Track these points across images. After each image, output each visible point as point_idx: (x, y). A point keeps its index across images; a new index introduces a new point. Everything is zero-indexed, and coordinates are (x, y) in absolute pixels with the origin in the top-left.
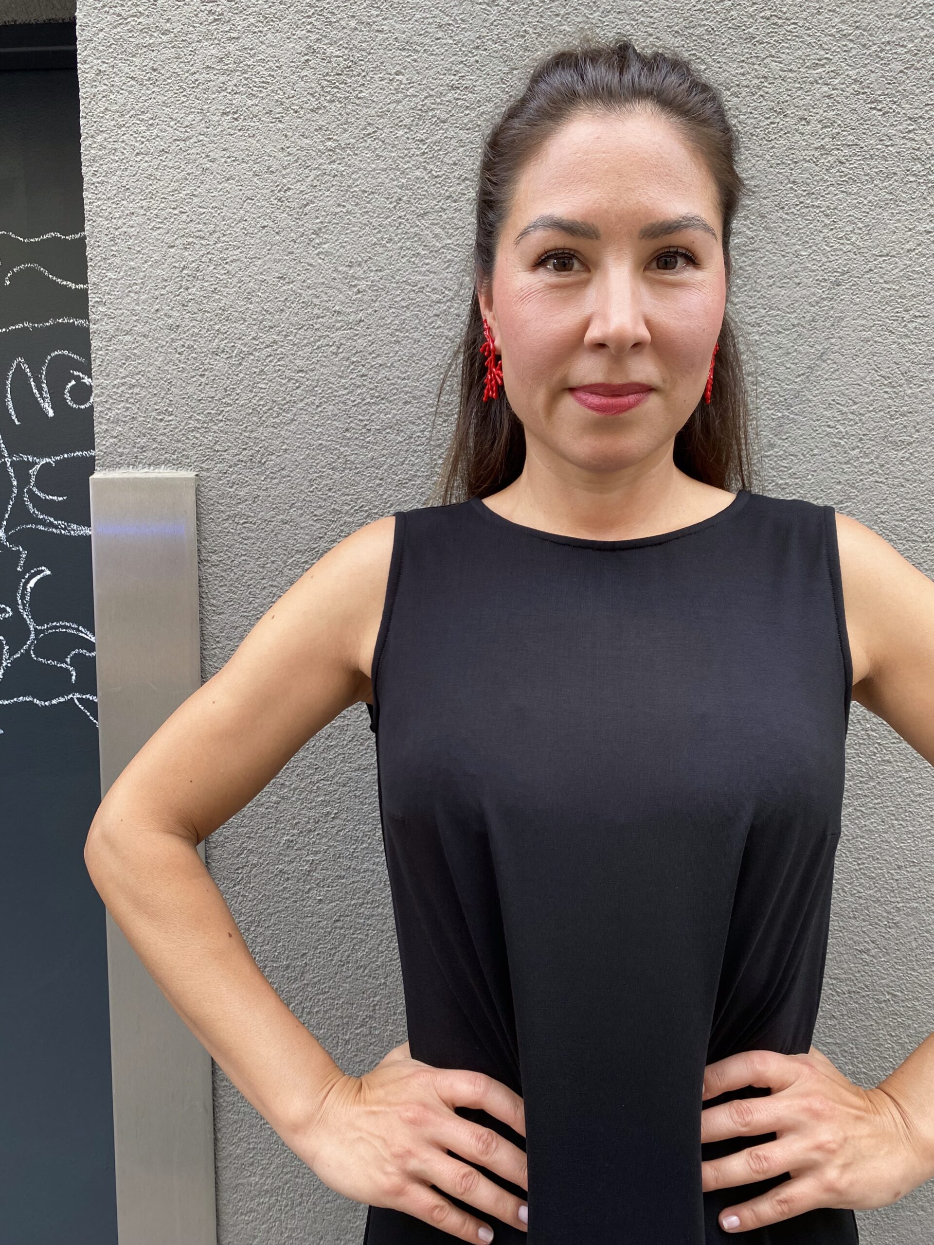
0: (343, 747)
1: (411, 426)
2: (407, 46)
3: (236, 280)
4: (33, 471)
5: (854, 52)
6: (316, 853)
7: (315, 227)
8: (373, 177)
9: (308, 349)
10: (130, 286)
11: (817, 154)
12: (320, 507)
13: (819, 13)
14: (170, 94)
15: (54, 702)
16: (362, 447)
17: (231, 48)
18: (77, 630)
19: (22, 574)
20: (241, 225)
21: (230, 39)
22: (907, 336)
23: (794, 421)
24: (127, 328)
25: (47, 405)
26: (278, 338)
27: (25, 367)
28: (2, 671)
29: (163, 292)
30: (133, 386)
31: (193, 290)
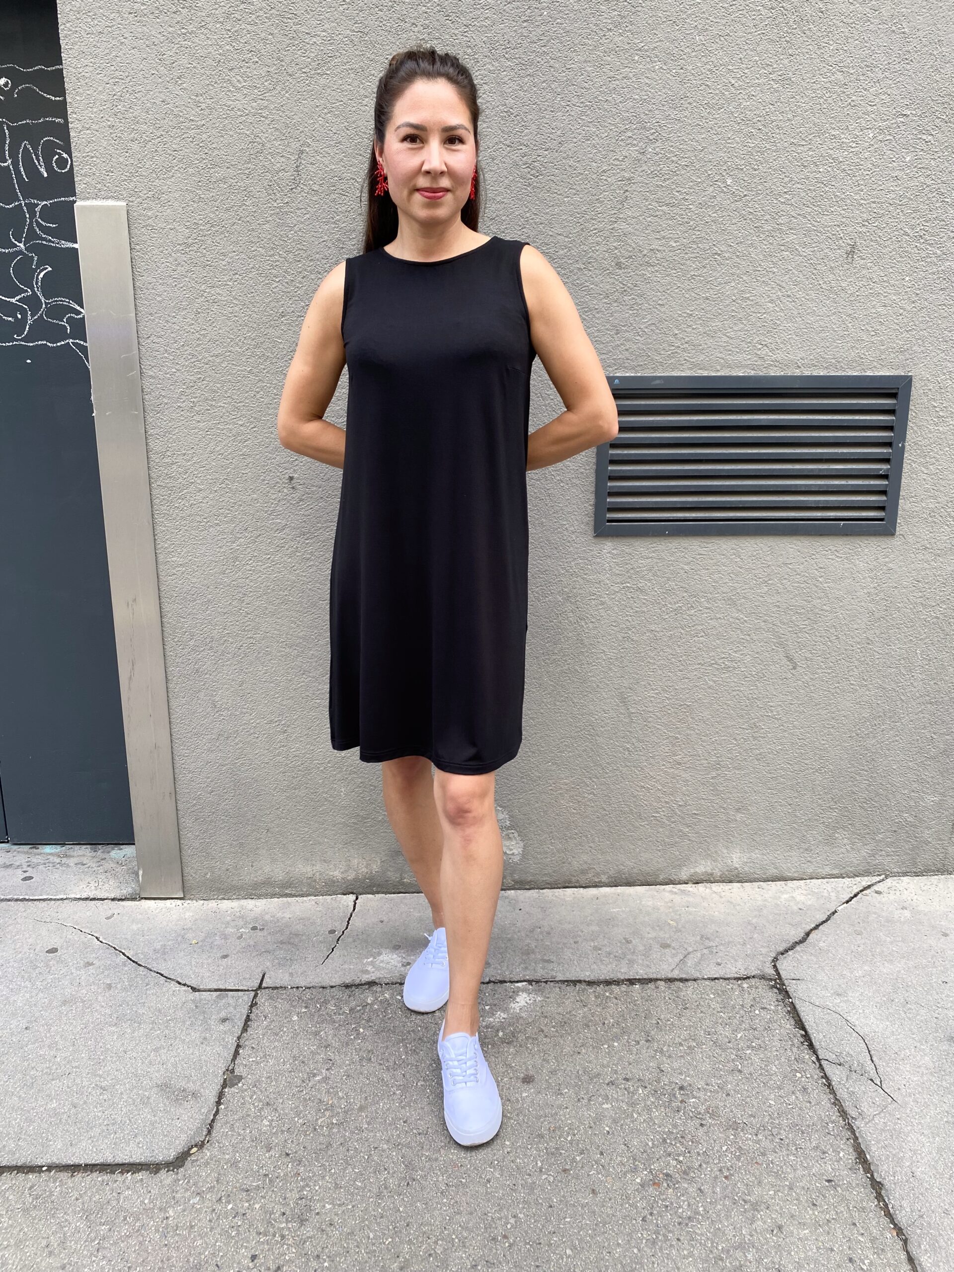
1: (231, 180)
3: (140, 102)
4: (38, 209)
6: (195, 398)
7: (178, 75)
8: (206, 49)
9: (179, 139)
10: (88, 104)
12: (188, 221)
15: (59, 344)
16: (207, 190)
18: (69, 302)
19: (35, 270)
20: (141, 73)
24: (88, 126)
25: (43, 170)
26: (163, 133)
27: (29, 146)
28: (28, 327)
29: (105, 107)
30: (92, 157)
31: (120, 107)
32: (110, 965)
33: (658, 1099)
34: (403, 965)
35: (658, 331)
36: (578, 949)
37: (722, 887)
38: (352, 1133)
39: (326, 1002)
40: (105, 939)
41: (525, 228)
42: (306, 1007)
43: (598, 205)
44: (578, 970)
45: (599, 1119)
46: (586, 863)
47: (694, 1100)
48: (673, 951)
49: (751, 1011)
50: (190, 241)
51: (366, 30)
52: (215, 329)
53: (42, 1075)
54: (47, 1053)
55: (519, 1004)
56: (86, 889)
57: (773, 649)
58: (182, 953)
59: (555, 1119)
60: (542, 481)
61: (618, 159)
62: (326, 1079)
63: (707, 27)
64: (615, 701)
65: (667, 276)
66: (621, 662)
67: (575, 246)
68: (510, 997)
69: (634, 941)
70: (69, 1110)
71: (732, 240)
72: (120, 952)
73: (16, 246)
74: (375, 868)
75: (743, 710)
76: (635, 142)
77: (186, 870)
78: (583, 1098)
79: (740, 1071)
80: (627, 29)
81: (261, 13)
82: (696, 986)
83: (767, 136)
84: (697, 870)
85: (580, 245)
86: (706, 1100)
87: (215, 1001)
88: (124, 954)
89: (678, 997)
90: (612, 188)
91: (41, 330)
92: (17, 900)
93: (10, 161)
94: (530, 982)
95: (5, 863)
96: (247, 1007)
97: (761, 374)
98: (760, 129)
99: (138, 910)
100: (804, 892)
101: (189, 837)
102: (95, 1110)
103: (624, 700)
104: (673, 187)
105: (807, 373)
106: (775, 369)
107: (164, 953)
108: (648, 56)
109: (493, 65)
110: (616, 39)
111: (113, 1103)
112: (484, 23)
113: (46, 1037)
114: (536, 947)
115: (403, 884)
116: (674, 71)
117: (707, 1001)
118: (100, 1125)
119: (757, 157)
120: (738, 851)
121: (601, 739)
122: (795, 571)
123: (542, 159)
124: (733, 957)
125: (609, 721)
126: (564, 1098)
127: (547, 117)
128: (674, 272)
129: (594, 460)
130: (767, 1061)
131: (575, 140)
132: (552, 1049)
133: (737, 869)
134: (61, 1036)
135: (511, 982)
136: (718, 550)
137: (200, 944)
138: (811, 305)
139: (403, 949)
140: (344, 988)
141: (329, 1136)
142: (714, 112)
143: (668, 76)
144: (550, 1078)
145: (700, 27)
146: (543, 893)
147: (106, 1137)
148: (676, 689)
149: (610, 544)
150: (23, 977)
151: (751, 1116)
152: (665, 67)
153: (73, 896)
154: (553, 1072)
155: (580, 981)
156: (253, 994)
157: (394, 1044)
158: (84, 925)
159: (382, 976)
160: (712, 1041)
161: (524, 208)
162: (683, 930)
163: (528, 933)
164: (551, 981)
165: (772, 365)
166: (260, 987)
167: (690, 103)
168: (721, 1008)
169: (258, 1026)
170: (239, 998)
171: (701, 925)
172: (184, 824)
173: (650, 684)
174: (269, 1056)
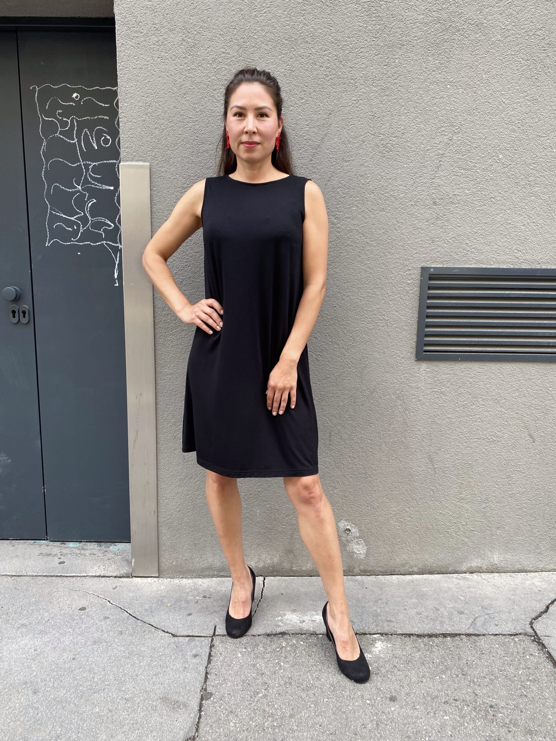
0: (191, 246)
2: (211, 40)
3: (161, 107)
4: (90, 167)
5: (335, 47)
6: (184, 276)
7: (184, 92)
8: (201, 78)
9: (182, 128)
10: (131, 108)
11: (325, 76)
12: (185, 174)
13: (326, 36)
14: (143, 51)
15: (97, 244)
16: (197, 157)
17: (160, 38)
18: (105, 220)
19: (87, 201)
20: (163, 91)
21: (160, 36)
22: (349, 130)
23: (318, 153)
24: (130, 120)
25: (95, 145)
26: (173, 125)
27: (88, 132)
28: (80, 234)
29: (141, 110)
30: (132, 138)
31: (149, 110)
32: (119, 619)
33: (478, 713)
34: (300, 622)
35: (457, 241)
36: (407, 614)
37: (487, 575)
38: (288, 732)
39: (257, 645)
40: (114, 602)
41: (381, 181)
42: (245, 648)
43: (424, 169)
44: (409, 627)
45: (443, 726)
46: (404, 560)
47: (501, 715)
48: (466, 616)
49: (524, 656)
50: (185, 185)
51: (293, 69)
52: (197, 237)
53: (87, 690)
54: (88, 675)
55: (378, 649)
56: (97, 570)
57: (521, 430)
58: (163, 612)
59: (415, 726)
60: (385, 327)
61: (436, 143)
62: (265, 696)
63: (490, 70)
64: (426, 461)
65: (463, 210)
66: (430, 437)
67: (410, 192)
68: (371, 644)
69: (440, 609)
70: (107, 713)
71: (502, 190)
72: (125, 610)
73: (76, 188)
74: (276, 560)
76: (446, 134)
77: (162, 559)
78: (430, 712)
79: (525, 696)
80: (443, 70)
81: (234, 59)
82: (486, 639)
83: (523, 131)
84: (472, 565)
85: (413, 192)
86: (508, 715)
87: (187, 643)
88: (127, 612)
89: (476, 646)
90: (432, 159)
91: (88, 235)
92: (57, 576)
93: (76, 140)
94: (382, 634)
95: (46, 553)
96: (208, 647)
97: (517, 267)
98: (519, 127)
99: (131, 584)
100: (539, 580)
101: (163, 538)
102: (124, 714)
103: (431, 460)
104: (468, 159)
105: (544, 267)
106: (525, 264)
107: (152, 612)
108: (455, 86)
109: (366, 90)
110: (437, 76)
111: (135, 710)
112: (362, 66)
113: (86, 665)
114: (381, 612)
115: (292, 571)
116: (470, 94)
117: (495, 649)
118: (128, 724)
119: (517, 143)
120: (497, 554)
121: (417, 484)
122: (535, 384)
123: (392, 142)
124: (505, 621)
125: (421, 473)
126: (418, 711)
127: (396, 118)
128: (467, 207)
129: (417, 316)
130: (541, 689)
131: (411, 132)
132: (404, 679)
133: (496, 564)
134: (96, 665)
135: (370, 634)
136: (490, 370)
137: (173, 606)
138: (547, 228)
139: (298, 611)
140: (266, 636)
141: (274, 734)
143: (467, 97)
144: (407, 698)
145: (486, 70)
146: (379, 578)
147: (133, 732)
148: (463, 454)
149: (424, 365)
150: (67, 625)
151: (539, 725)
152: (465, 92)
153: (90, 574)
154: (408, 694)
155: (412, 635)
156: (210, 639)
157: (304, 673)
158: (100, 593)
159: (289, 629)
160: (504, 675)
161: (381, 170)
162: (470, 602)
163: (374, 603)
164: (395, 634)
165: (523, 262)
166: (214, 634)
167: (479, 112)
168: (505, 654)
169: (217, 660)
170: (202, 641)
171: (480, 600)
172: (161, 531)
173: (447, 450)
174: (227, 680)
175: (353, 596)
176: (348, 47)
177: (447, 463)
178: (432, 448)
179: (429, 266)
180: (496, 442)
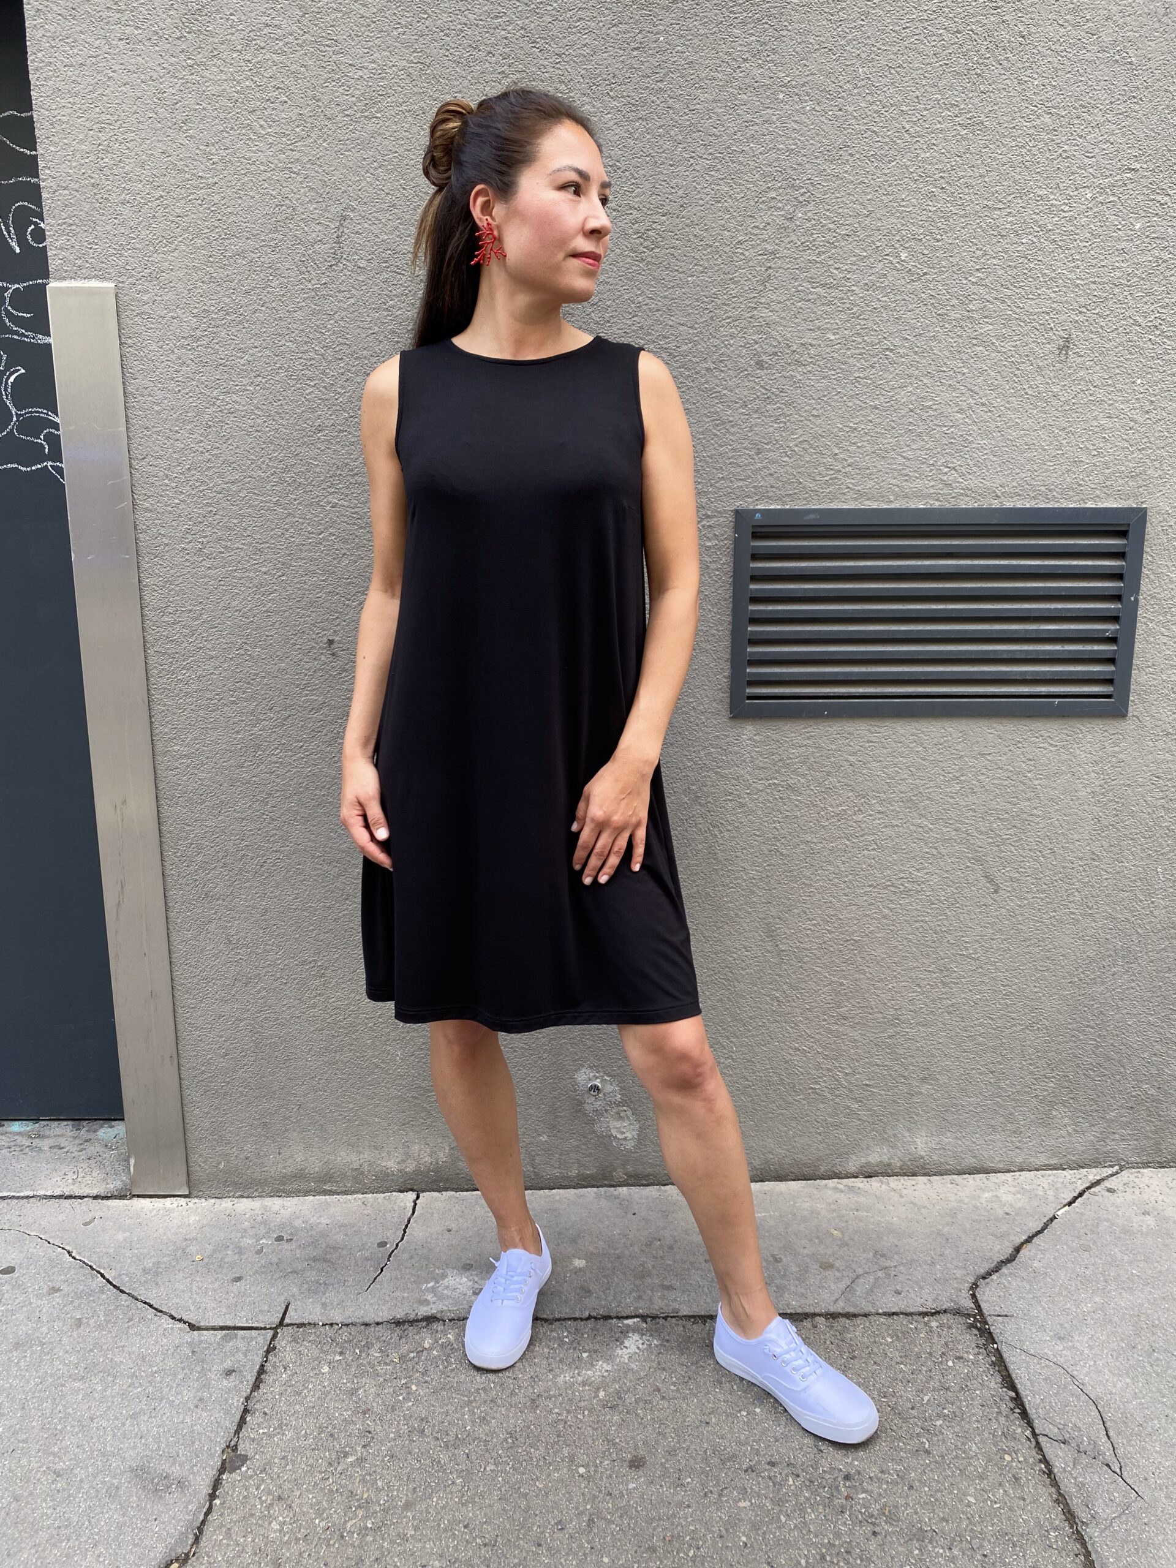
1: (252, 254)
3: (134, 153)
4: (7, 294)
5: (520, 8)
6: (205, 537)
7: (183, 118)
8: (219, 85)
9: (183, 202)
11: (500, 77)
12: (196, 308)
14: (84, 26)
15: (33, 468)
16: (221, 268)
18: (47, 414)
19: (4, 373)
20: (135, 116)
24: (64, 185)
25: (14, 244)
26: (163, 194)
29: (87, 161)
31: (106, 160)
32: (82, 1291)
33: (815, 1493)
35: (811, 450)
37: (902, 1181)
38: (393, 1542)
39: (368, 1346)
40: (79, 1254)
41: (637, 316)
42: (341, 1353)
43: (733, 286)
44: (708, 1300)
45: (732, 1523)
47: (864, 1495)
48: (837, 1274)
49: (941, 1362)
50: (198, 333)
51: (428, 61)
52: (230, 447)
55: (628, 1351)
56: (60, 1183)
57: (968, 867)
58: (181, 1274)
59: (672, 1524)
61: (757, 227)
62: (361, 1460)
63: (873, 56)
64: (760, 935)
65: (824, 378)
66: (767, 884)
67: (702, 339)
68: (617, 1340)
69: (784, 1259)
70: (10, 1503)
71: (909, 332)
72: (98, 1272)
74: (442, 1156)
75: (927, 946)
76: (780, 205)
77: (194, 1158)
78: (711, 1492)
79: (927, 1452)
80: (768, 59)
81: (291, 39)
82: (867, 1324)
83: (952, 196)
84: (870, 1159)
85: (709, 339)
86: (880, 1495)
87: (218, 1344)
88: (102, 1276)
89: (842, 1341)
90: (751, 263)
91: (10, 449)
94: (643, 1318)
96: (261, 1353)
97: (948, 506)
98: (943, 188)
99: (127, 1212)
100: (1012, 1189)
101: (195, 1114)
102: (44, 1505)
103: (771, 933)
104: (830, 263)
105: (1008, 505)
106: (967, 499)
107: (157, 1274)
108: (797, 94)
109: (594, 106)
110: (754, 72)
111: (69, 1496)
112: (582, 52)
114: (653, 1267)
116: (830, 113)
117: (882, 1347)
118: (49, 1528)
119: (939, 224)
120: (924, 1134)
121: (742, 986)
122: (996, 764)
123: (659, 227)
124: (917, 1283)
125: (751, 961)
126: (686, 1491)
127: (665, 172)
128: (833, 372)
129: (730, 619)
130: (966, 1437)
131: (701, 202)
132: (670, 1418)
133: (923, 1158)
135: (619, 1318)
136: (894, 737)
137: (206, 1260)
138: (1013, 416)
140: (394, 1325)
141: (361, 1547)
142: (883, 166)
143: (823, 119)
144: (667, 1460)
145: (863, 56)
146: (665, 1191)
147: (55, 1545)
148: (840, 919)
149: (751, 728)
151: (943, 1519)
152: (818, 108)
153: (41, 1193)
154: (671, 1452)
156: (270, 1333)
157: (456, 1409)
158: (53, 1234)
159: (445, 1308)
160: (889, 1406)
161: (636, 290)
162: (851, 1243)
163: (643, 1248)
164: (672, 1317)
165: (962, 494)
166: (281, 1324)
167: (851, 155)
168: (901, 1357)
169: (275, 1381)
170: (252, 1339)
171: (874, 1236)
172: (190, 1097)
173: (805, 913)
174: (286, 1425)
175: (600, 1233)
176: (549, 8)
177: (806, 940)
178: (772, 909)
179: (751, 507)
180: (912, 893)
